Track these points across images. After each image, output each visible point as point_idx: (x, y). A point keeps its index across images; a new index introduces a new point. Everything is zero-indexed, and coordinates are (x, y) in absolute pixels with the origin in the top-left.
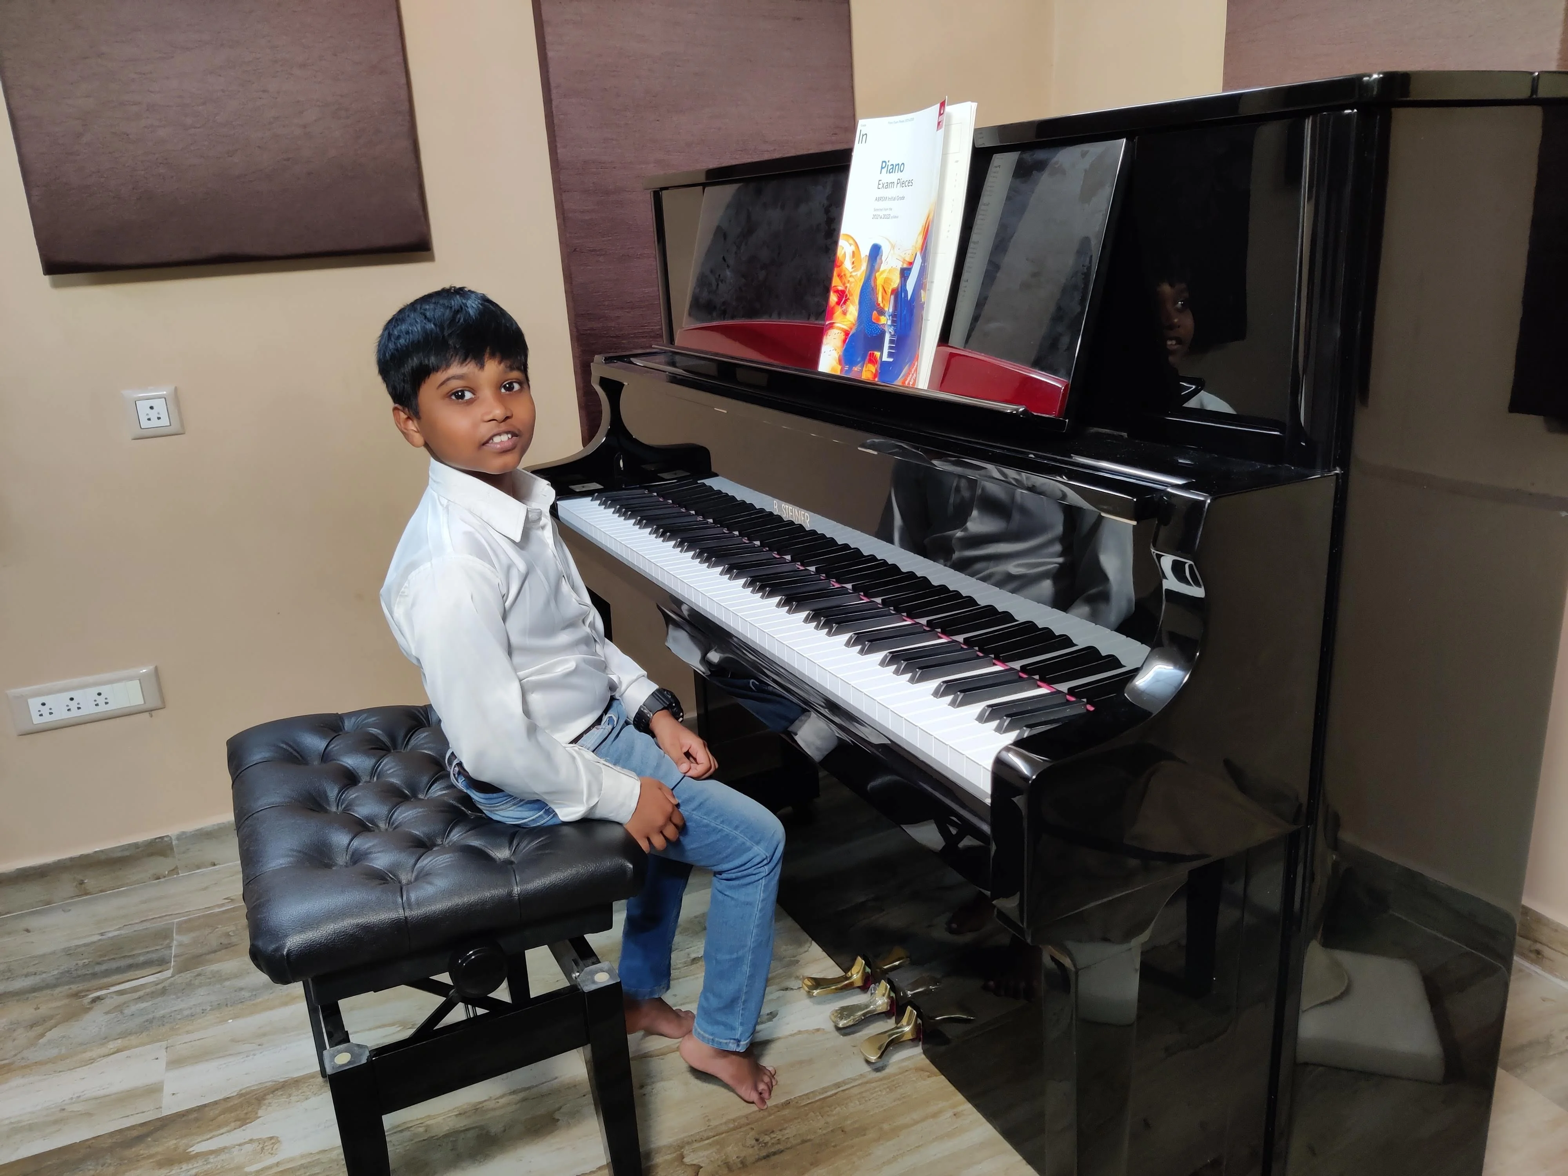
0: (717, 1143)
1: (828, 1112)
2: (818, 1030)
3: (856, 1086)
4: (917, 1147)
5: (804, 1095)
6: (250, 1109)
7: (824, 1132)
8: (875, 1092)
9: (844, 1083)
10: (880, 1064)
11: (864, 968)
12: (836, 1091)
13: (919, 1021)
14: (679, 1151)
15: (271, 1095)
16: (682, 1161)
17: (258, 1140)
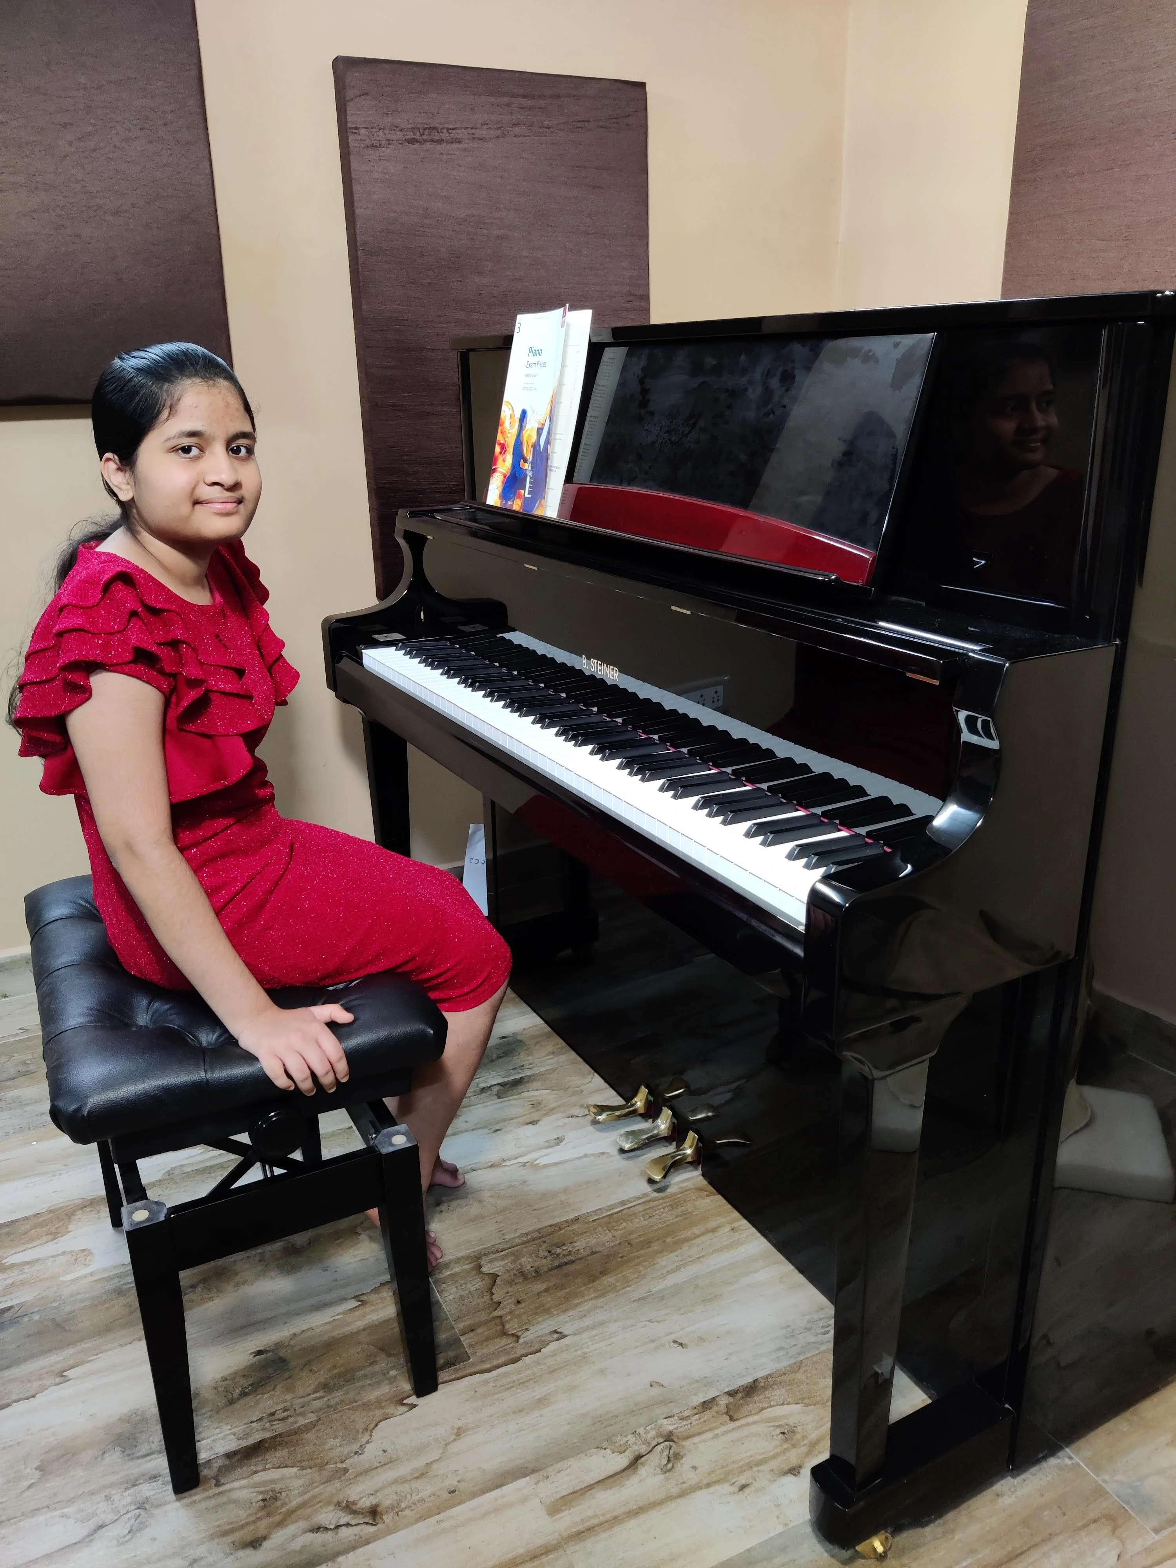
0: (513, 1254)
1: (615, 1227)
2: (603, 1153)
3: (640, 1204)
4: (698, 1258)
5: (593, 1212)
6: (60, 1224)
7: (612, 1244)
8: (658, 1209)
9: (629, 1201)
10: (662, 1184)
11: (647, 1097)
12: (622, 1208)
13: (700, 1145)
14: (477, 1261)
15: (81, 1212)
16: (479, 1271)
17: (71, 1252)
